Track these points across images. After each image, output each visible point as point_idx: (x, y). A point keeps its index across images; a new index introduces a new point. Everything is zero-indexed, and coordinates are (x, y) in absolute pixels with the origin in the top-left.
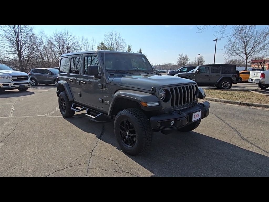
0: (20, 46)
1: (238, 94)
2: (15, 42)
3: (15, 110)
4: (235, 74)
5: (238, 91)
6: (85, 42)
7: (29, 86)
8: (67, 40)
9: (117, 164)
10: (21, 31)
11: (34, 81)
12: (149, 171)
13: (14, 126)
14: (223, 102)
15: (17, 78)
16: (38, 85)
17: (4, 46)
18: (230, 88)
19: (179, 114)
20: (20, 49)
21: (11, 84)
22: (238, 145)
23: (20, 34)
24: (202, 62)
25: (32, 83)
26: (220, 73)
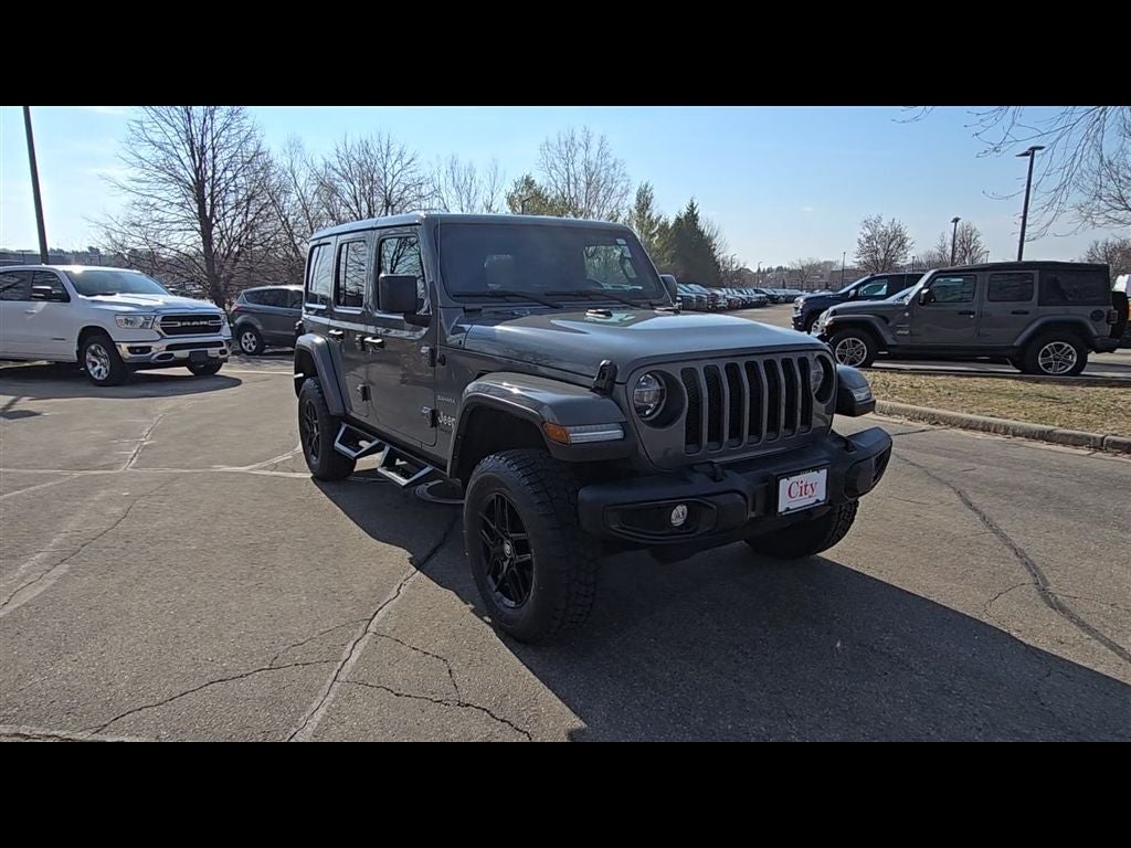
0: (208, 201)
1: (1107, 402)
2: (192, 184)
3: (151, 444)
4: (1105, 309)
5: (1113, 386)
6: (463, 179)
7: (225, 356)
8: (385, 174)
9: (450, 671)
10: (215, 141)
11: (251, 336)
12: (567, 709)
13: (126, 506)
14: (1020, 436)
15: (179, 324)
16: (266, 351)
17: (152, 201)
18: (1076, 371)
19: (714, 478)
20: (208, 214)
21: (158, 348)
22: (1013, 628)
23: (209, 154)
24: (974, 255)
25: (246, 344)
26: (1032, 305)
